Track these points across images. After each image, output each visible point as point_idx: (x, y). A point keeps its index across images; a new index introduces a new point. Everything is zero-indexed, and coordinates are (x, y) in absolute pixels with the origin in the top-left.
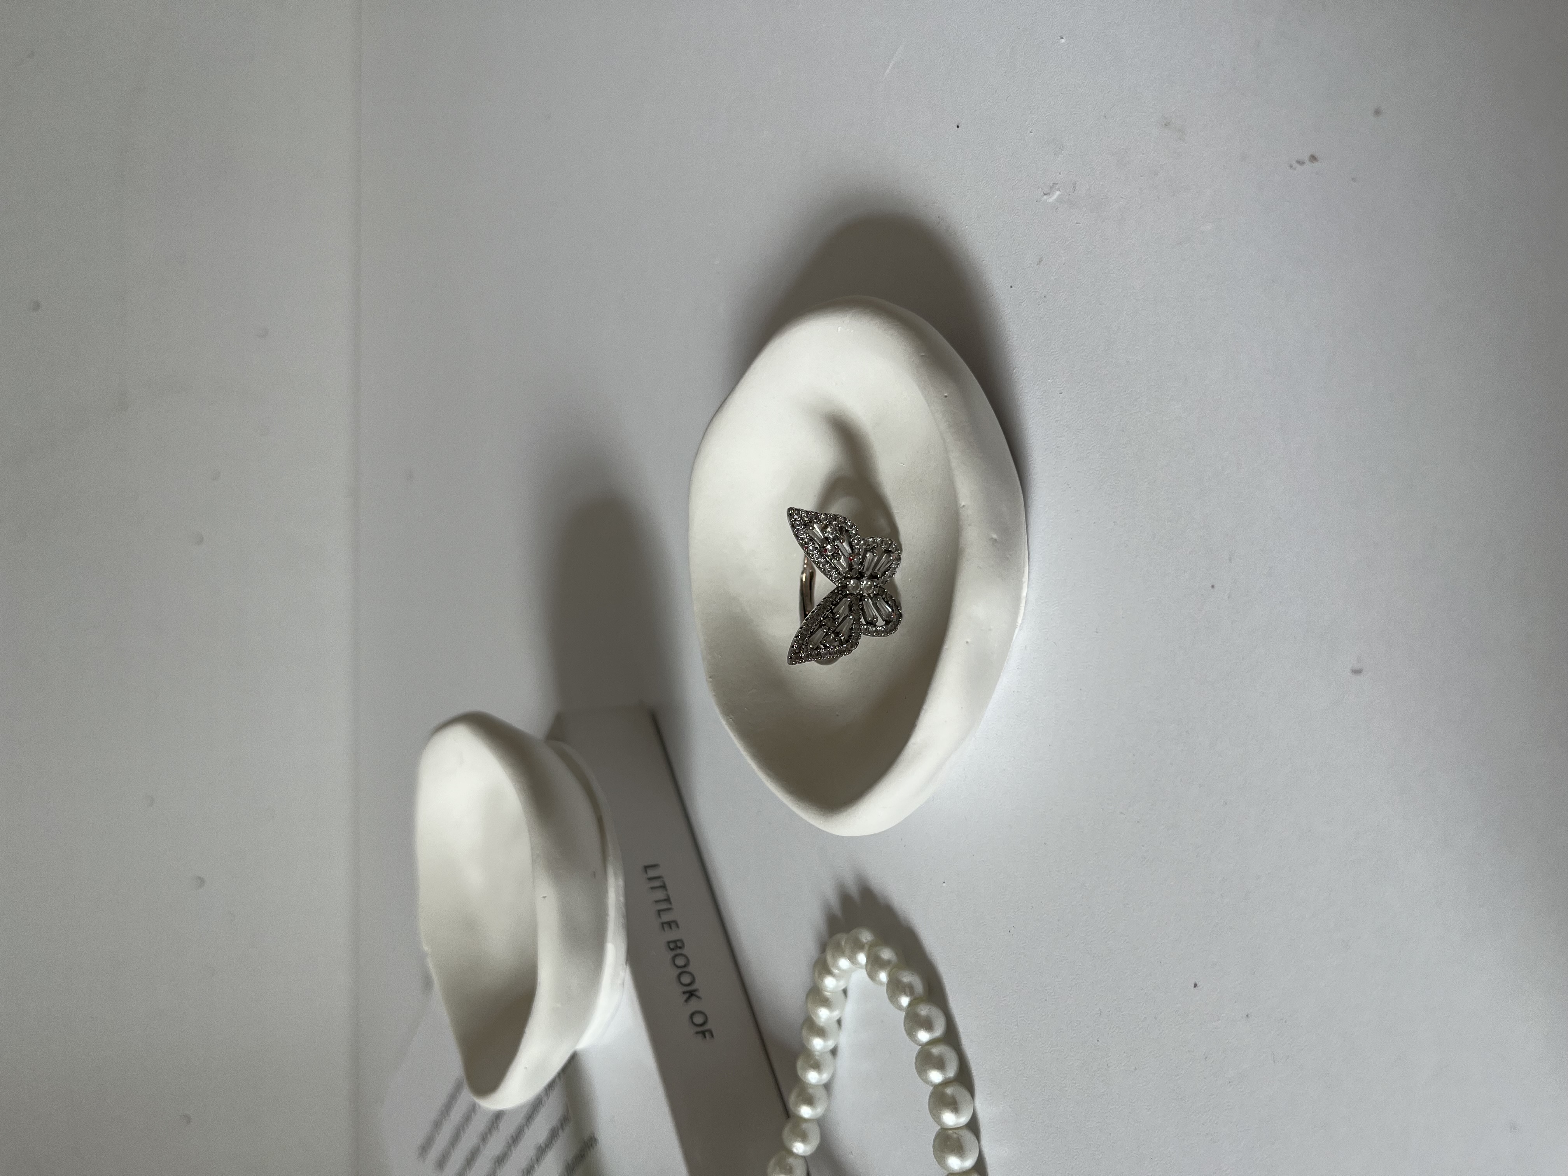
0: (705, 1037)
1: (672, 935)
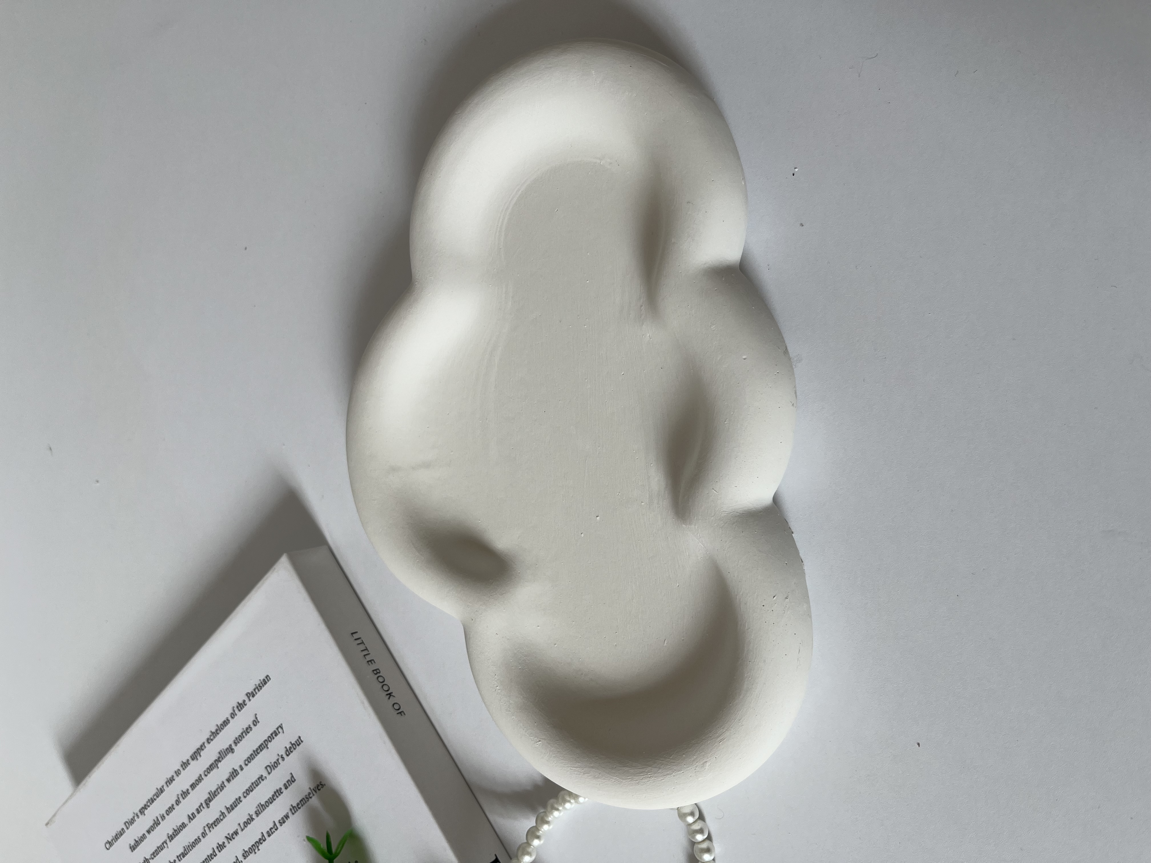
0: (402, 715)
1: (374, 667)
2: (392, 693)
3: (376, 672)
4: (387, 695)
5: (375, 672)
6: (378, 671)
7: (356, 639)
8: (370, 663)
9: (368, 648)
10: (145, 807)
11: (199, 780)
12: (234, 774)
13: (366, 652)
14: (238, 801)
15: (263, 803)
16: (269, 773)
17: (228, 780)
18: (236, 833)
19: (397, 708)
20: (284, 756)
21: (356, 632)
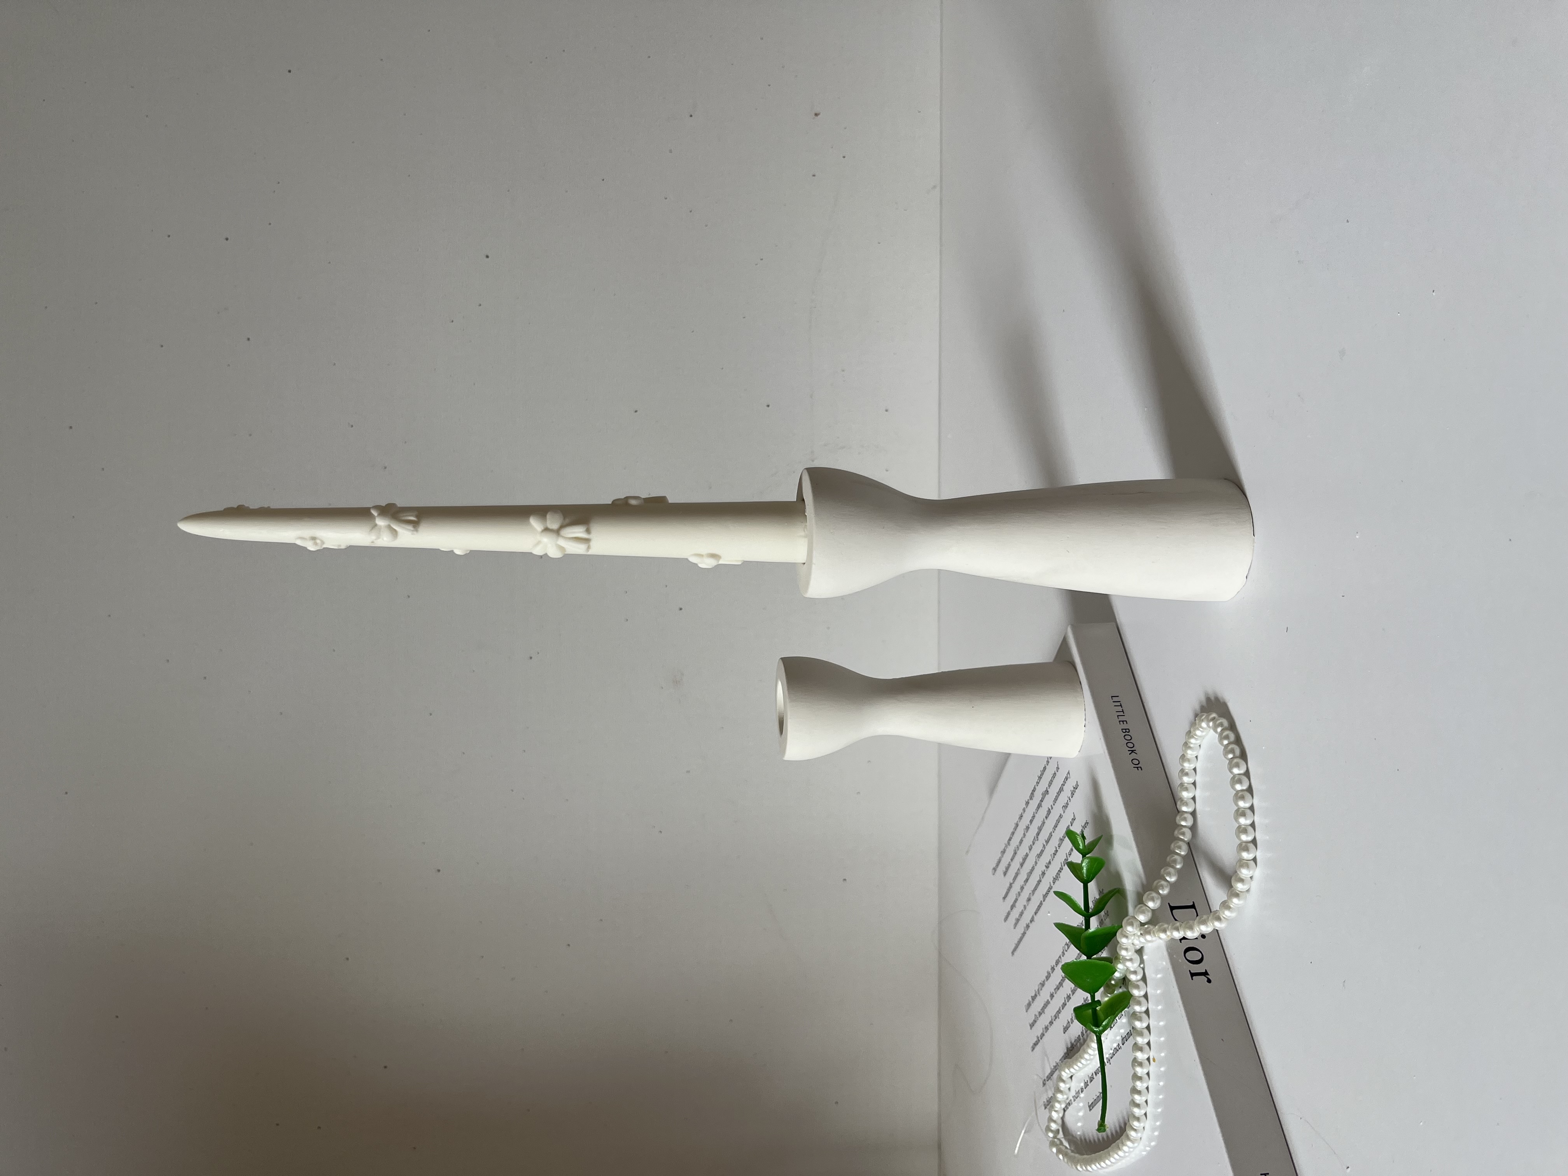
0: (1138, 770)
1: (1125, 726)
2: (1135, 750)
3: (1126, 731)
4: (1129, 751)
5: (1124, 731)
6: (1128, 731)
7: (1114, 702)
8: (1121, 723)
9: (1124, 711)
10: (1010, 839)
11: (1034, 817)
12: (1049, 812)
13: (1122, 714)
14: (1051, 835)
15: (1061, 838)
16: (1064, 812)
17: (1046, 818)
18: (1050, 863)
19: (1138, 762)
20: (1071, 798)
21: (1118, 696)
